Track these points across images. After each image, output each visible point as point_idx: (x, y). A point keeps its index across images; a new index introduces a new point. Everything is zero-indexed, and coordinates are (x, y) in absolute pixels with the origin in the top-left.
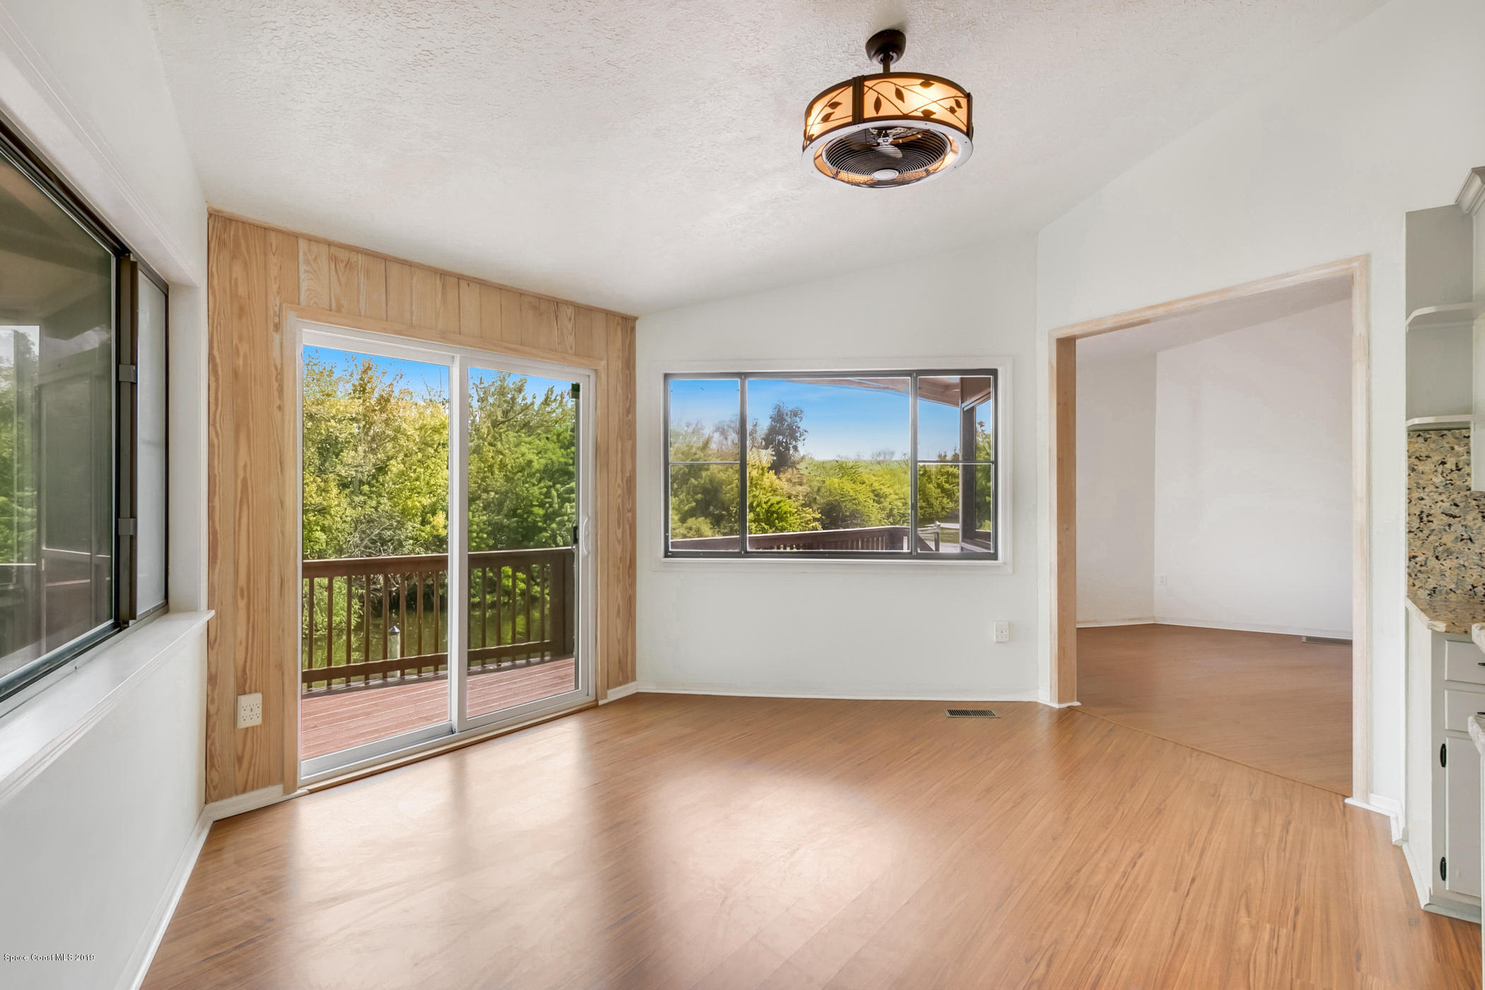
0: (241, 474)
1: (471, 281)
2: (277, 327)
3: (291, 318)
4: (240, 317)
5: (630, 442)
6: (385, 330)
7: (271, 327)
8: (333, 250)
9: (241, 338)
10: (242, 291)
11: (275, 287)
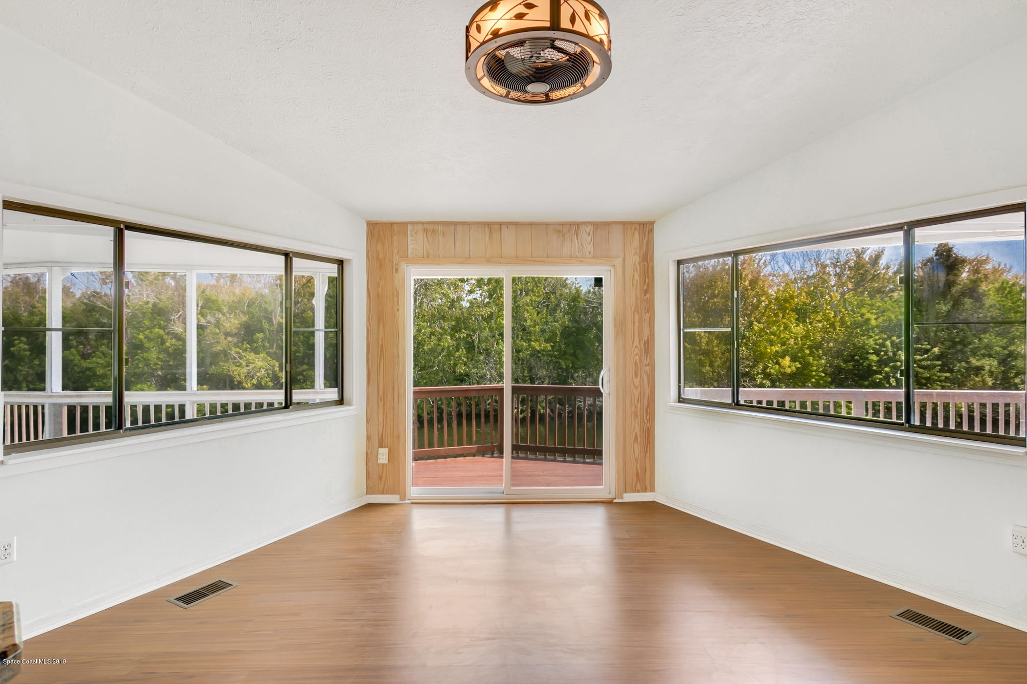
0: (380, 343)
1: (509, 224)
2: (397, 271)
3: (403, 266)
4: (380, 268)
5: (648, 315)
6: (452, 263)
7: (394, 270)
8: (425, 226)
9: (380, 278)
10: (381, 256)
11: (396, 251)
